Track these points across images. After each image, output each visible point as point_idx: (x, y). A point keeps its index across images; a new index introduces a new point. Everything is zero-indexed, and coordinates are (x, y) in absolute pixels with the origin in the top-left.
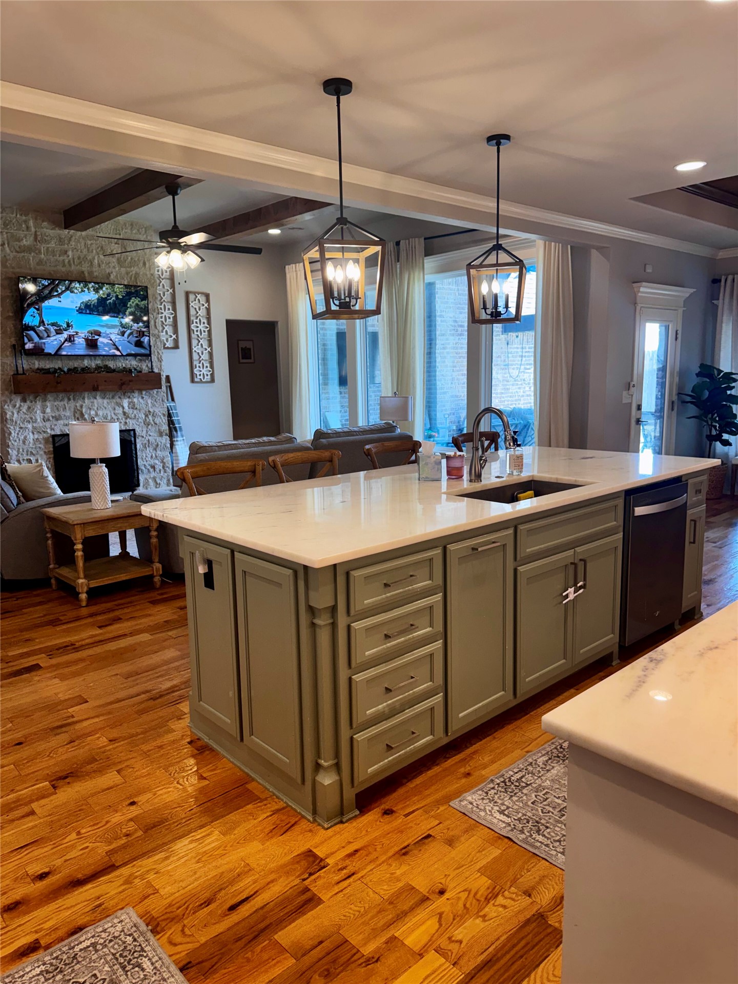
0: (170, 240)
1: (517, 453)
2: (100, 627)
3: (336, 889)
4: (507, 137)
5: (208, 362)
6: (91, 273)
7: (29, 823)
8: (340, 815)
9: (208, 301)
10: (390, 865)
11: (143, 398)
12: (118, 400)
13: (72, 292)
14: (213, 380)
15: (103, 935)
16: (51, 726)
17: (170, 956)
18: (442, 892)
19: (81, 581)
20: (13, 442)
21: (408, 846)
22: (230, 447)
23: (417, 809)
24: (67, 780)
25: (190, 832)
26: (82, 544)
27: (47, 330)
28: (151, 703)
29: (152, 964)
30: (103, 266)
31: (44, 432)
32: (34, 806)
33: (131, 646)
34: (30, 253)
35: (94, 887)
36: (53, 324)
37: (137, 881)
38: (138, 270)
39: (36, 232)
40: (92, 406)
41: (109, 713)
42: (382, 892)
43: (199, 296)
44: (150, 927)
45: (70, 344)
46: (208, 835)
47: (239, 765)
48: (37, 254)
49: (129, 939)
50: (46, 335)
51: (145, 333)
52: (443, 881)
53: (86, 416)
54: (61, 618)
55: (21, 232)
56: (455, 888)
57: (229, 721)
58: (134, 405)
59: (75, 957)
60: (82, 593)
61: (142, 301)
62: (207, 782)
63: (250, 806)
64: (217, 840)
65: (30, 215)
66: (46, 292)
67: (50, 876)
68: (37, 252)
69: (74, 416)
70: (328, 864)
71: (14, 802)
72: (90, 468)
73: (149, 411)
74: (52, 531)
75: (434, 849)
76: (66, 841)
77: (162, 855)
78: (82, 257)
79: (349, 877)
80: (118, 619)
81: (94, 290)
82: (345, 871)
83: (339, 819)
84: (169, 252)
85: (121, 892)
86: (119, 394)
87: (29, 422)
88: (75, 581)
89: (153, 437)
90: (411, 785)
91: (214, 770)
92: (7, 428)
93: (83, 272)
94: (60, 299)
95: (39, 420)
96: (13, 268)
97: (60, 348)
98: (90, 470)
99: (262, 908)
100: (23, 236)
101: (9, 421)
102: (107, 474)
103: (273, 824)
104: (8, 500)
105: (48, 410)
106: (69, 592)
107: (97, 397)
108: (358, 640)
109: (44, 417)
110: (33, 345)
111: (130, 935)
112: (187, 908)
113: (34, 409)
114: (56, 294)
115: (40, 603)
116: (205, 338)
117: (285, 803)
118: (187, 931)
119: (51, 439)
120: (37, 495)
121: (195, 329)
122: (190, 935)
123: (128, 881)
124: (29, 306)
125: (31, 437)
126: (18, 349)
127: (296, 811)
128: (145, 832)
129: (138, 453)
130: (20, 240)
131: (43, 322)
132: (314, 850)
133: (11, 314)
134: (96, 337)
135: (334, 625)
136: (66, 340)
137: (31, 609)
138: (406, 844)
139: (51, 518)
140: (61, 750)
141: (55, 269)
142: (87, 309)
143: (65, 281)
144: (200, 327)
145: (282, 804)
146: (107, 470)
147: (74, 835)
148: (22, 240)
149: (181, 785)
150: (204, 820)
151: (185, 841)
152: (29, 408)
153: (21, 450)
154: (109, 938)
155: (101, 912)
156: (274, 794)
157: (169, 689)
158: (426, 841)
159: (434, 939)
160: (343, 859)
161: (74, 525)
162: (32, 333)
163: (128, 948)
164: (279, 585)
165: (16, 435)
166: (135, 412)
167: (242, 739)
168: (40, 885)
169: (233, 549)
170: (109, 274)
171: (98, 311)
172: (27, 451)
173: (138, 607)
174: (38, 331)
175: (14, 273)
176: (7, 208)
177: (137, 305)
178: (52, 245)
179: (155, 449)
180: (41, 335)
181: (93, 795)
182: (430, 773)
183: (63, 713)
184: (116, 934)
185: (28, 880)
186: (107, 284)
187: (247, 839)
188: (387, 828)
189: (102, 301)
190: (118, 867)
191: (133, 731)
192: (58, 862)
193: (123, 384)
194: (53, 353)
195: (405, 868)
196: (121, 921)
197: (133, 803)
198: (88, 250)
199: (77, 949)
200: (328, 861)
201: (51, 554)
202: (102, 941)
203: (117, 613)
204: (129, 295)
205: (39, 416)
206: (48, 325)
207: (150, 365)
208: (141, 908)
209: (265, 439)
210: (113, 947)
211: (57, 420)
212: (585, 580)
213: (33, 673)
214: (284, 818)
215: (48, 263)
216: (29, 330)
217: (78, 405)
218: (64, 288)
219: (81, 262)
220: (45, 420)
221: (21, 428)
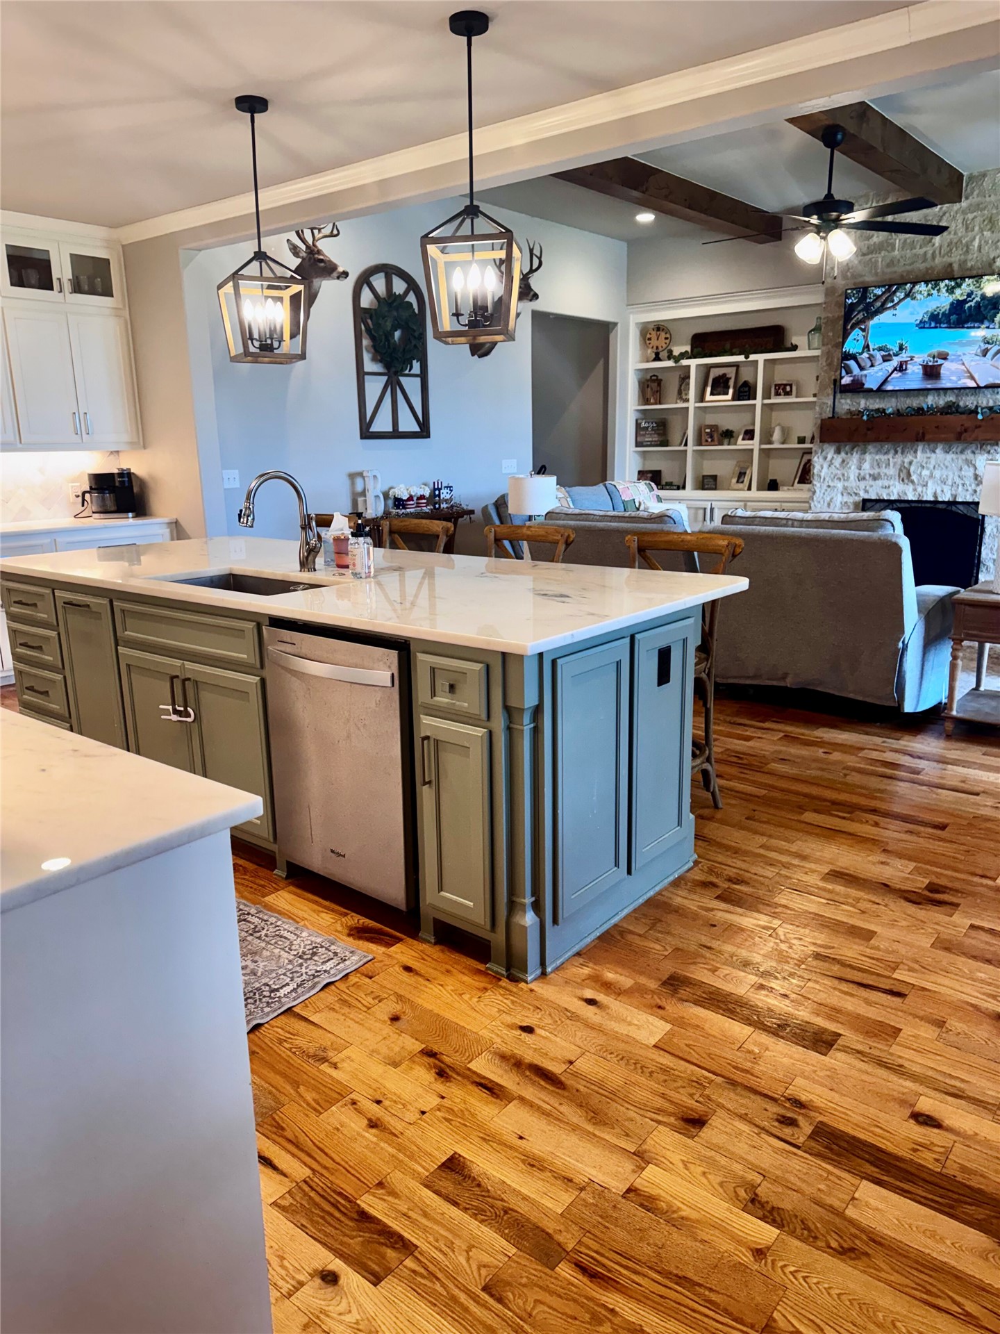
6: (964, 263)
12: (969, 456)
13: (914, 298)
20: (816, 503)
27: (871, 358)
30: (986, 249)
31: (856, 494)
36: (880, 349)
40: (926, 463)
45: (900, 374)
48: (888, 252)
50: (869, 364)
53: (914, 477)
66: (878, 304)
68: (890, 248)
69: (899, 476)
78: (955, 241)
81: (947, 291)
86: (974, 448)
87: (839, 479)
93: (951, 265)
94: (895, 312)
95: (852, 478)
96: (854, 277)
97: (885, 381)
101: (816, 477)
105: (866, 466)
107: (937, 451)
109: (860, 474)
110: (852, 378)
113: (848, 463)
119: (862, 504)
124: (854, 326)
125: (839, 499)
131: (868, 347)
134: (940, 362)
136: (895, 369)
141: (908, 268)
142: (936, 320)
143: (906, 284)
152: (843, 461)
162: (852, 363)
165: (822, 495)
171: (948, 322)
174: (859, 360)
180: (863, 364)
186: (970, 277)
189: (957, 306)
193: (964, 431)
194: (875, 389)
198: (967, 228)
205: (853, 472)
206: (874, 350)
211: (875, 479)
215: (902, 262)
216: (848, 360)
217: (906, 460)
218: (902, 295)
219: (951, 250)
220: (861, 478)
221: (829, 486)
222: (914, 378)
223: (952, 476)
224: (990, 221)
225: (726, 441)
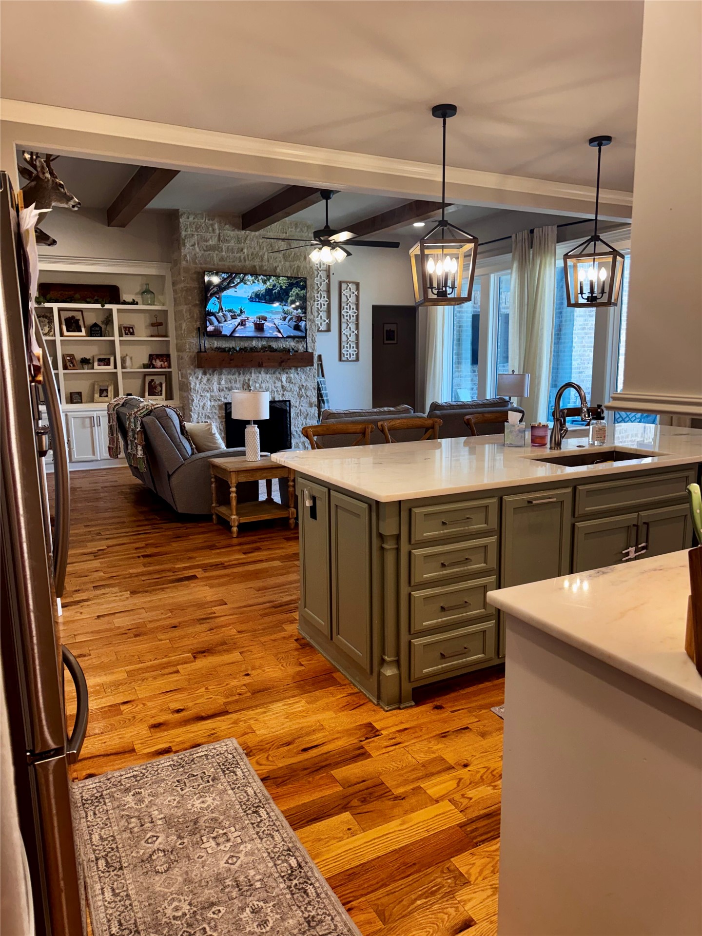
0: (322, 238)
1: (600, 426)
2: (244, 553)
3: (384, 751)
4: (608, 139)
5: (354, 343)
6: (261, 267)
7: (175, 677)
8: (398, 703)
9: (358, 289)
10: (430, 742)
11: (298, 374)
12: (278, 375)
13: (245, 283)
14: (357, 359)
15: (213, 751)
16: (198, 618)
17: (256, 771)
18: (466, 766)
19: (233, 517)
20: (195, 407)
21: (448, 732)
22: (355, 415)
23: (463, 709)
24: (204, 654)
25: (285, 698)
26: (236, 487)
27: (224, 316)
28: (274, 610)
29: (243, 773)
30: (271, 261)
31: (219, 400)
32: (179, 667)
33: (266, 568)
34: (214, 252)
35: (211, 723)
36: (230, 311)
37: (241, 723)
38: (300, 264)
39: (219, 234)
40: (257, 380)
41: (241, 614)
42: (418, 758)
43: (350, 285)
44: (245, 751)
45: (242, 327)
46: (297, 702)
47: (329, 659)
48: (219, 252)
49: (230, 756)
50: (223, 320)
51: (303, 319)
52: (469, 759)
53: (251, 387)
54: (217, 544)
55: (208, 234)
56: (477, 764)
57: (323, 623)
58: (291, 380)
59: (193, 760)
60: (234, 526)
61: (301, 290)
62: (303, 668)
63: (331, 688)
64: (303, 706)
65: (216, 220)
66: (226, 283)
67: (184, 712)
68: (220, 250)
69: (243, 387)
70: (382, 734)
71: (166, 663)
72: (246, 428)
73: (303, 385)
74: (216, 477)
75: (467, 737)
76: (197, 692)
77: (262, 710)
78: (255, 253)
79: (396, 745)
80: (258, 549)
81: (262, 281)
82: (393, 740)
83: (397, 706)
84: (320, 249)
85: (230, 728)
86: (279, 370)
87: (208, 392)
88: (229, 517)
89: (305, 407)
90: (463, 692)
91: (310, 660)
92: (191, 395)
93: (255, 266)
94: (236, 290)
95: (215, 390)
96: (201, 264)
97: (234, 331)
98: (246, 430)
99: (326, 753)
100: (209, 237)
101: (192, 390)
102: (259, 434)
103: (347, 702)
104: (184, 450)
105: (223, 382)
106: (224, 525)
107: (262, 373)
108: (417, 565)
109: (219, 388)
110: (214, 328)
111: (231, 754)
112: (273, 745)
113: (212, 381)
114: (233, 285)
115: (203, 533)
116: (353, 322)
117: (359, 689)
118: (270, 758)
119: (224, 406)
120: (206, 447)
121: (345, 314)
122: (272, 761)
123: (236, 722)
124: (212, 295)
125: (209, 404)
126: (202, 331)
127: (366, 696)
128: (253, 694)
129: (292, 421)
130: (207, 241)
131: (222, 309)
132: (374, 724)
133: (197, 302)
134: (263, 322)
135: (398, 550)
136: (239, 324)
137: (196, 536)
138: (447, 730)
139: (215, 467)
140: (202, 634)
141: (233, 264)
142: (258, 298)
143: (240, 274)
144: (349, 312)
145: (356, 690)
146: (258, 430)
147: (203, 689)
148: (209, 240)
149: (284, 667)
150: (296, 692)
151: (280, 704)
152: (208, 380)
153: (201, 414)
154: (217, 753)
155: (214, 737)
156: (352, 683)
157: (288, 601)
158: (464, 731)
159: (450, 794)
160: (394, 733)
161: (231, 472)
162: (213, 318)
163: (229, 761)
164: (358, 516)
165: (197, 402)
166: (291, 385)
167: (332, 639)
168: (177, 716)
169: (330, 488)
170: (276, 267)
171: (265, 299)
172: (205, 415)
173: (275, 542)
174: (217, 316)
175: (201, 268)
176: (199, 214)
177: (297, 294)
178: (232, 244)
179: (305, 418)
180: (220, 320)
181: (220, 666)
182: (481, 686)
183: (209, 610)
184: (222, 752)
185: (169, 711)
186: (274, 276)
187: (325, 709)
188: (434, 717)
189: (269, 291)
190: (230, 713)
191: (256, 627)
192: (190, 704)
193: (282, 362)
195: (440, 746)
196: (227, 745)
197: (247, 675)
198: (260, 248)
199: (195, 756)
200: (382, 732)
201: (214, 495)
202: (212, 754)
203: (258, 544)
204: (291, 286)
205: (215, 386)
207: (305, 346)
208: (242, 739)
209: (386, 409)
210: (218, 759)
211: (230, 390)
212: (647, 542)
213: (190, 581)
214: (356, 699)
215: (228, 260)
216: (211, 316)
217: (246, 378)
218: (239, 281)
219: (253, 258)
220: (220, 390)
221: (201, 396)
222: (249, 330)
223: (270, 385)
224: (271, 246)
225: (86, 367)
